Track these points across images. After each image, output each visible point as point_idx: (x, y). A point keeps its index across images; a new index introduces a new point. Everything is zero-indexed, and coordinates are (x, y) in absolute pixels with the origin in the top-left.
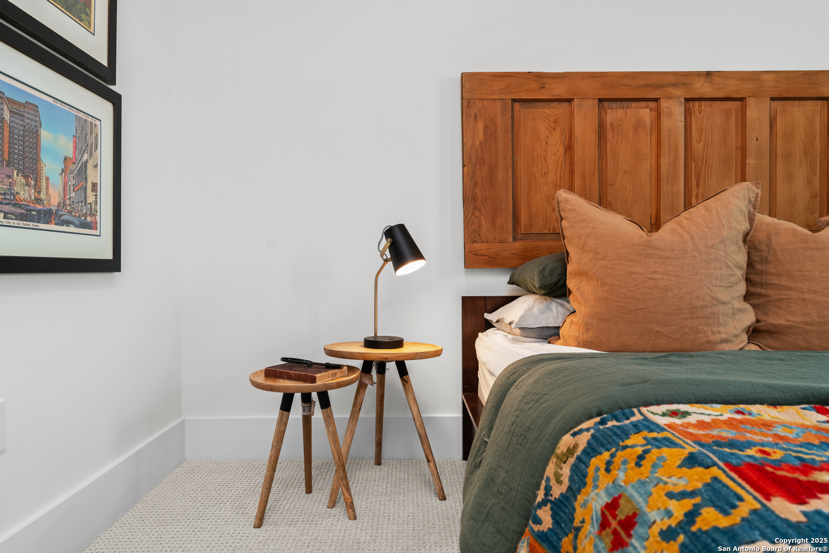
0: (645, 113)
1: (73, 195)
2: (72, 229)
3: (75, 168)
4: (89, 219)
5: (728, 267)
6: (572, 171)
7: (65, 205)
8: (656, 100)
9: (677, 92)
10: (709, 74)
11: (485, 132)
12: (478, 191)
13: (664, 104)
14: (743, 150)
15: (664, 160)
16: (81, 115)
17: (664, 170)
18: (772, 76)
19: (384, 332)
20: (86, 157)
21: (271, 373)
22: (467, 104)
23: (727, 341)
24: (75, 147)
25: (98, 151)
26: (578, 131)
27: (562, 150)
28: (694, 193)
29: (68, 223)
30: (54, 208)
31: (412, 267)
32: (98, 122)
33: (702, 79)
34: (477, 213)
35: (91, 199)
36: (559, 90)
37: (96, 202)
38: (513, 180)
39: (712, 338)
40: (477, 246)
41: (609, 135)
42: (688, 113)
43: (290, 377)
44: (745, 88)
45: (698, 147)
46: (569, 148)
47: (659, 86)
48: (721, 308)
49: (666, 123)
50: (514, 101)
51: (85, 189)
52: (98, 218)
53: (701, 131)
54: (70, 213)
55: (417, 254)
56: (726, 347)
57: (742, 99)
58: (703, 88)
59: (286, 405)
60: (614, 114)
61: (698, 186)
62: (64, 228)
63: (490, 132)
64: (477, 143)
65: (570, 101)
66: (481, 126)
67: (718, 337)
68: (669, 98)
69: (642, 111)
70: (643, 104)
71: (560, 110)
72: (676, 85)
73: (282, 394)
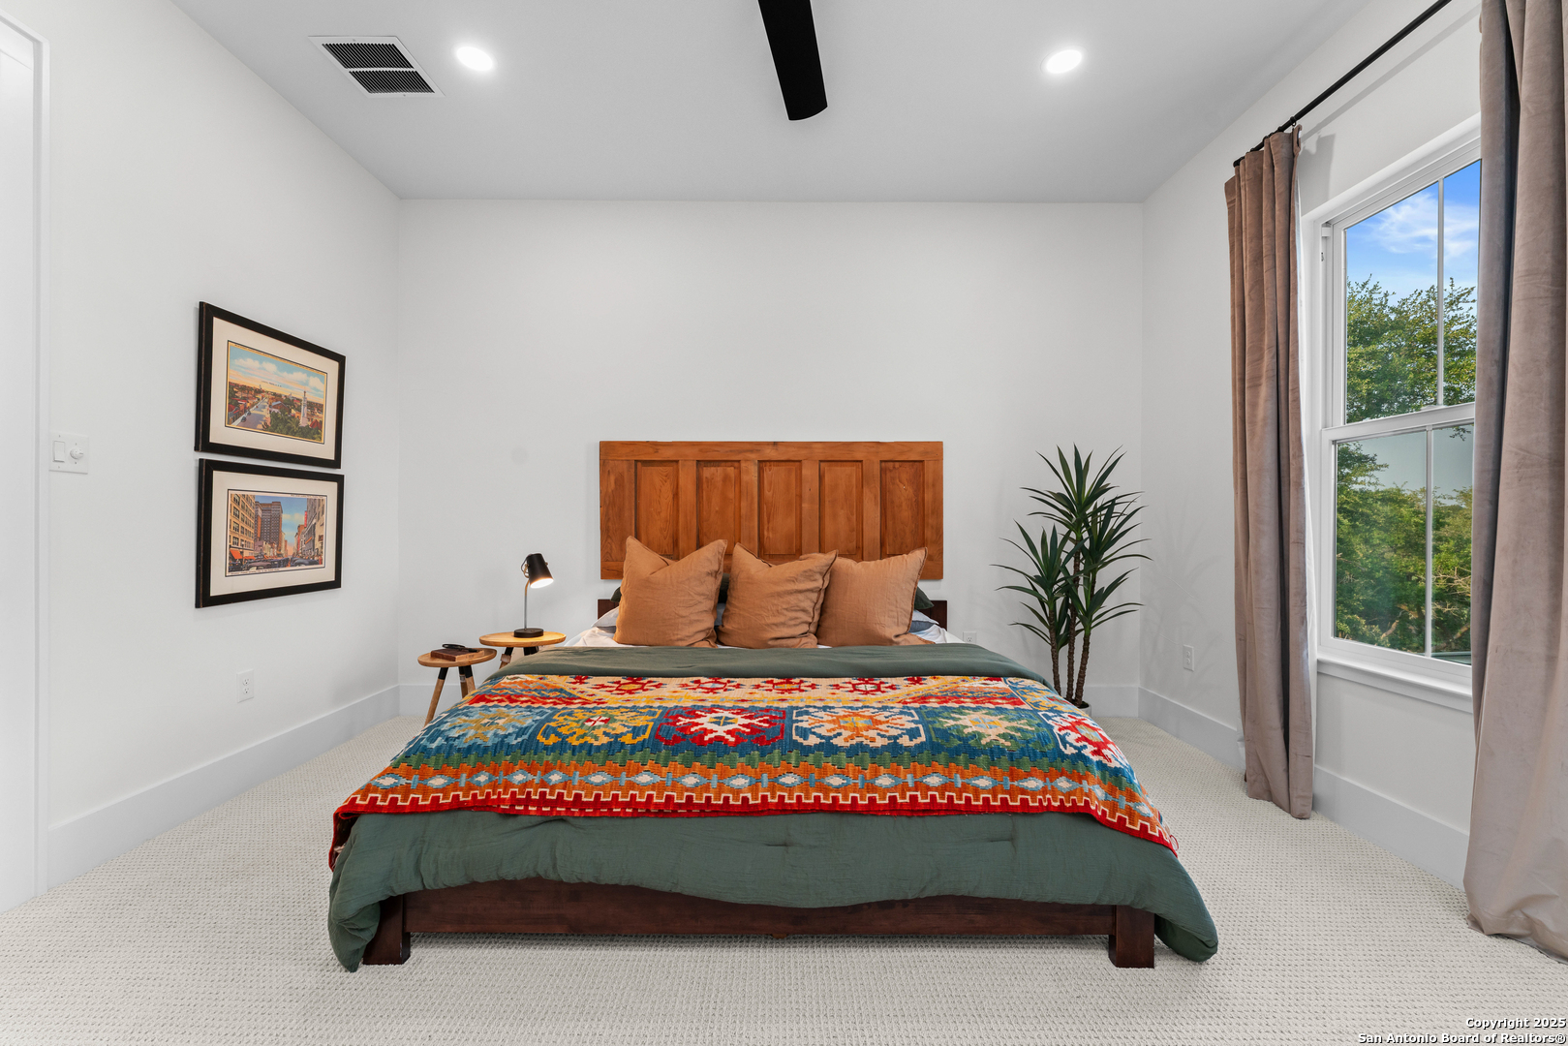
0: (731, 471)
1: (304, 546)
2: (303, 567)
3: (306, 530)
4: (316, 558)
5: (690, 594)
6: (678, 511)
7: (298, 553)
8: (739, 461)
9: (753, 456)
10: (775, 444)
11: (615, 483)
12: (610, 524)
13: (743, 465)
14: (800, 496)
15: (744, 504)
16: (309, 497)
17: (743, 511)
18: (820, 446)
19: (532, 625)
20: (314, 521)
21: (435, 655)
22: (603, 463)
23: (681, 640)
24: (306, 518)
25: (324, 516)
26: (681, 482)
27: (671, 496)
28: (766, 527)
29: (300, 564)
30: (290, 557)
31: (542, 583)
32: (324, 498)
33: (771, 447)
34: (609, 541)
35: (318, 544)
36: (667, 454)
37: (322, 547)
38: (636, 520)
39: (673, 638)
40: (609, 563)
41: (705, 486)
42: (761, 471)
43: (443, 658)
44: (800, 454)
45: (768, 493)
46: (676, 495)
47: (740, 452)
48: (680, 620)
49: (745, 478)
50: (636, 461)
51: (314, 541)
52: (323, 557)
53: (770, 484)
54: (302, 557)
55: (546, 573)
56: (680, 644)
57: (800, 461)
58: (770, 454)
59: (443, 674)
60: (707, 472)
61: (769, 522)
62: (298, 567)
63: (619, 482)
64: (610, 491)
65: (677, 462)
66: (612, 478)
67: (676, 637)
68: (746, 460)
69: (729, 469)
70: (730, 463)
71: (669, 469)
72: (752, 451)
73: (439, 669)
